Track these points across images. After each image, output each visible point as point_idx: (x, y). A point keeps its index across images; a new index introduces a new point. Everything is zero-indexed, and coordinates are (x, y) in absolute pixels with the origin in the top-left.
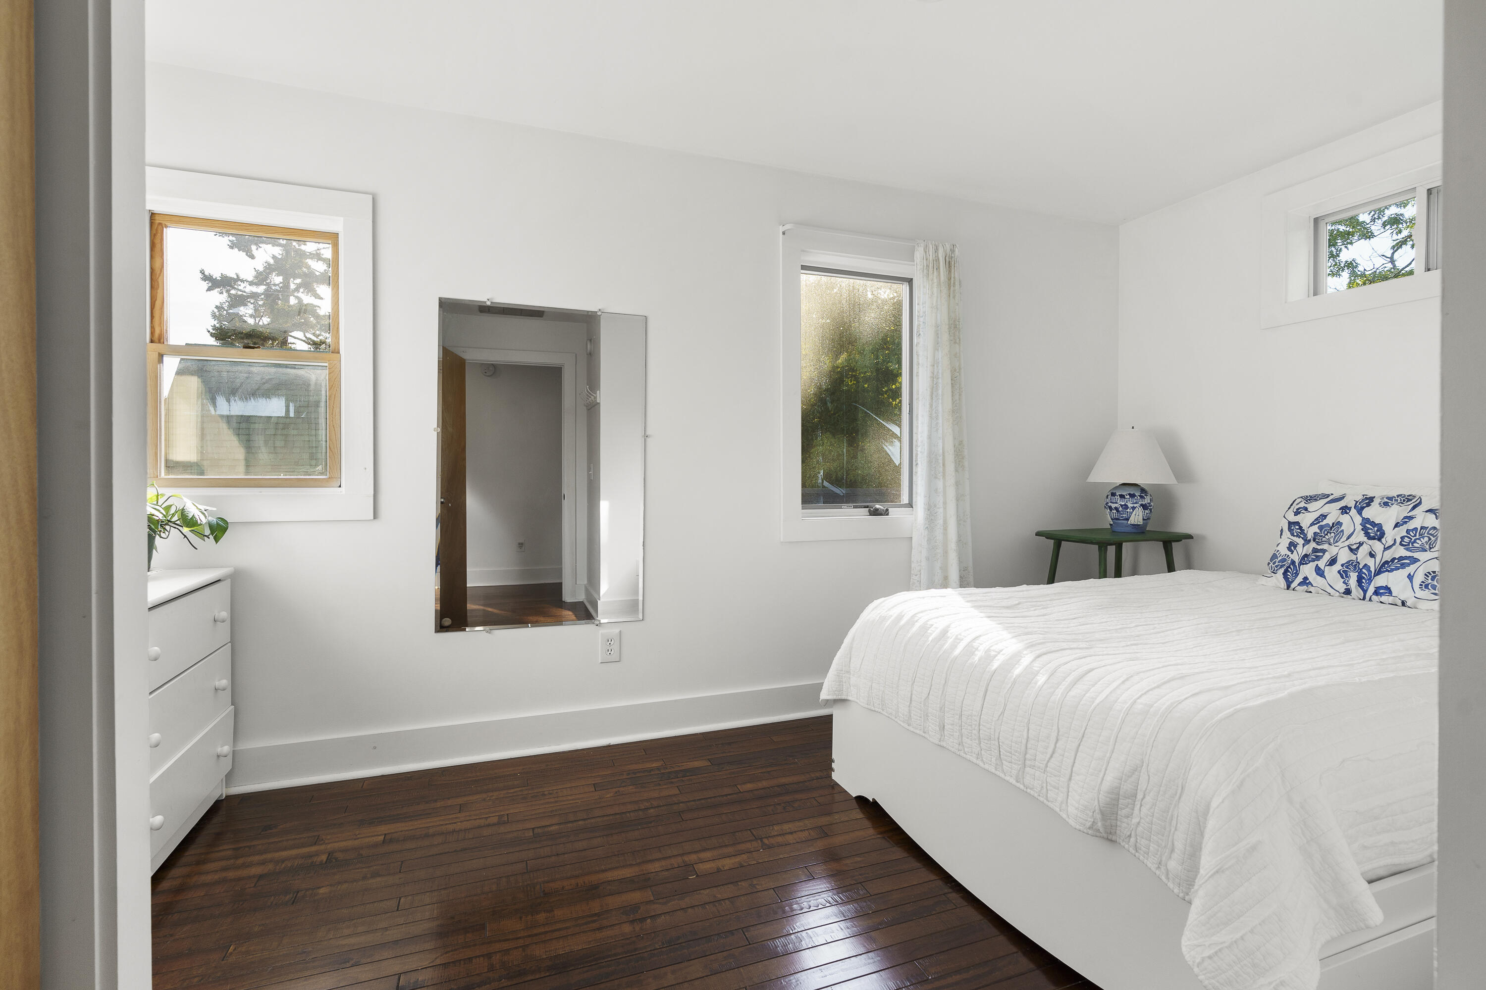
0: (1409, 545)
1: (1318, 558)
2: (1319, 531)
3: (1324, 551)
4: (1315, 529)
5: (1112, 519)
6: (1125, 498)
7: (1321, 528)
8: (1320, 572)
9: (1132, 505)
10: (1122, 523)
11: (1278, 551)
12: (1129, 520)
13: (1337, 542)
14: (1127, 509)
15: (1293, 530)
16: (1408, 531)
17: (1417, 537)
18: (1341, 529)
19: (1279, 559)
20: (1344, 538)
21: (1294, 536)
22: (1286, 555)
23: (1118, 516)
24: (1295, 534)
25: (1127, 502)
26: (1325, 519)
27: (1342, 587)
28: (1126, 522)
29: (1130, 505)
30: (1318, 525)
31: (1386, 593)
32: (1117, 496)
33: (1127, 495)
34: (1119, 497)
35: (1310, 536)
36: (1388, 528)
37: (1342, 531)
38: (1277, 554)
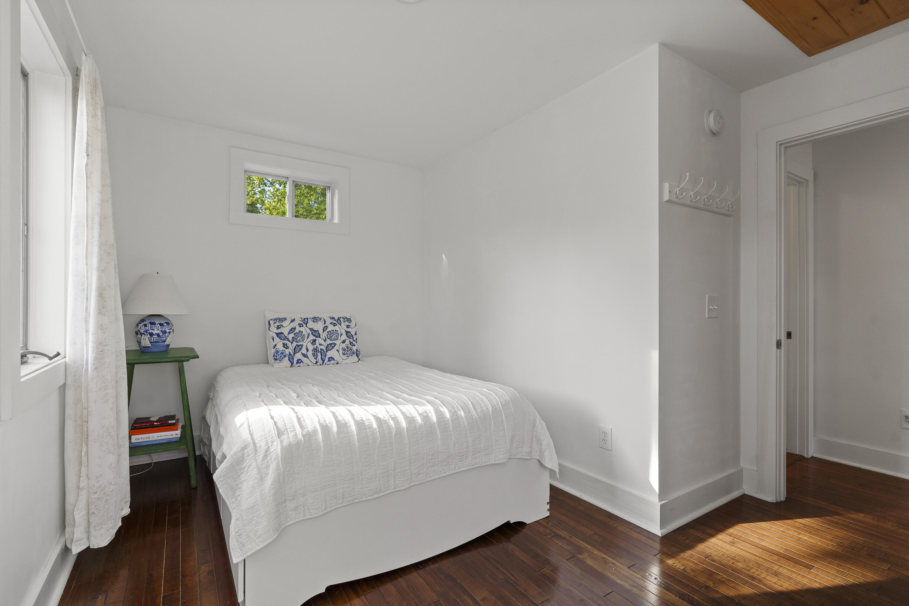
0: (330, 338)
1: (300, 349)
2: (294, 336)
3: (302, 346)
4: (292, 335)
5: (151, 343)
6: (164, 326)
7: (295, 334)
8: (305, 356)
9: (169, 331)
10: (161, 345)
11: (278, 349)
12: (165, 342)
13: (304, 340)
14: (166, 334)
15: (280, 337)
16: (328, 332)
17: (332, 334)
18: (303, 334)
19: (280, 353)
20: (306, 338)
21: (282, 340)
22: (283, 350)
23: (158, 339)
24: (283, 339)
25: (166, 329)
26: (295, 330)
27: (314, 361)
28: (163, 343)
29: (168, 331)
30: (293, 333)
31: (332, 360)
32: (157, 325)
33: (165, 324)
34: (159, 325)
35: (291, 339)
36: (321, 331)
37: (304, 335)
38: (278, 350)
